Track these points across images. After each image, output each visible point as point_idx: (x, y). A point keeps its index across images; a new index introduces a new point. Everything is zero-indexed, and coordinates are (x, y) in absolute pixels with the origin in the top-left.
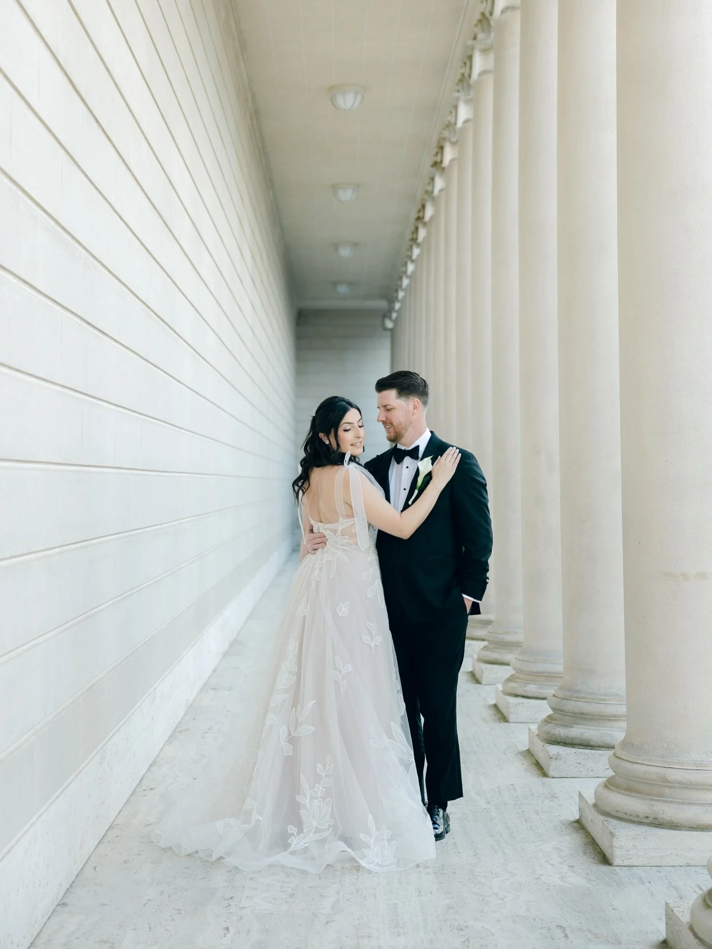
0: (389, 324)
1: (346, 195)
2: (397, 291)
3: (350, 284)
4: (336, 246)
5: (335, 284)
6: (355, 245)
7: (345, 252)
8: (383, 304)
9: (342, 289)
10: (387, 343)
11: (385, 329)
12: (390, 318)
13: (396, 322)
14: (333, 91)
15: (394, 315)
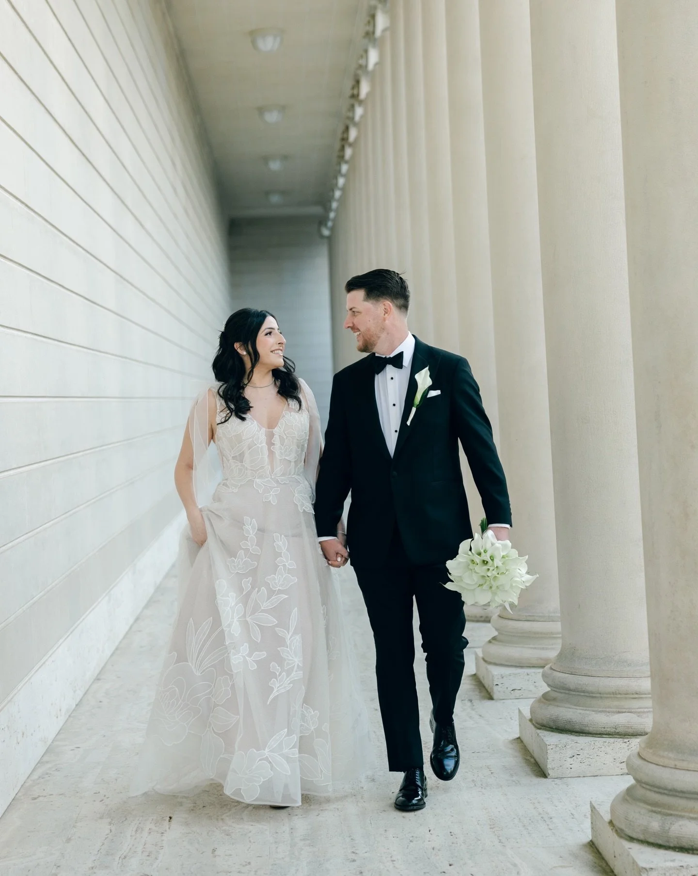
0: (326, 232)
1: (272, 117)
2: (333, 190)
3: (283, 193)
4: (266, 159)
5: (267, 193)
6: (285, 158)
7: (275, 166)
8: (317, 210)
9: (275, 199)
10: (324, 251)
11: (322, 237)
12: (326, 225)
13: (332, 229)
14: (254, 35)
15: (330, 224)
